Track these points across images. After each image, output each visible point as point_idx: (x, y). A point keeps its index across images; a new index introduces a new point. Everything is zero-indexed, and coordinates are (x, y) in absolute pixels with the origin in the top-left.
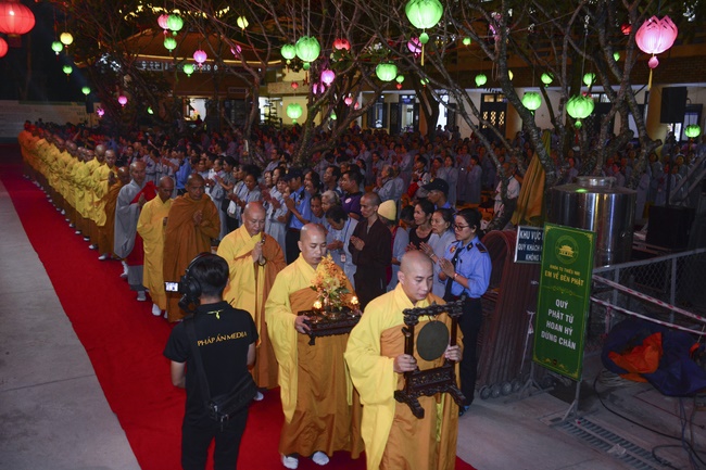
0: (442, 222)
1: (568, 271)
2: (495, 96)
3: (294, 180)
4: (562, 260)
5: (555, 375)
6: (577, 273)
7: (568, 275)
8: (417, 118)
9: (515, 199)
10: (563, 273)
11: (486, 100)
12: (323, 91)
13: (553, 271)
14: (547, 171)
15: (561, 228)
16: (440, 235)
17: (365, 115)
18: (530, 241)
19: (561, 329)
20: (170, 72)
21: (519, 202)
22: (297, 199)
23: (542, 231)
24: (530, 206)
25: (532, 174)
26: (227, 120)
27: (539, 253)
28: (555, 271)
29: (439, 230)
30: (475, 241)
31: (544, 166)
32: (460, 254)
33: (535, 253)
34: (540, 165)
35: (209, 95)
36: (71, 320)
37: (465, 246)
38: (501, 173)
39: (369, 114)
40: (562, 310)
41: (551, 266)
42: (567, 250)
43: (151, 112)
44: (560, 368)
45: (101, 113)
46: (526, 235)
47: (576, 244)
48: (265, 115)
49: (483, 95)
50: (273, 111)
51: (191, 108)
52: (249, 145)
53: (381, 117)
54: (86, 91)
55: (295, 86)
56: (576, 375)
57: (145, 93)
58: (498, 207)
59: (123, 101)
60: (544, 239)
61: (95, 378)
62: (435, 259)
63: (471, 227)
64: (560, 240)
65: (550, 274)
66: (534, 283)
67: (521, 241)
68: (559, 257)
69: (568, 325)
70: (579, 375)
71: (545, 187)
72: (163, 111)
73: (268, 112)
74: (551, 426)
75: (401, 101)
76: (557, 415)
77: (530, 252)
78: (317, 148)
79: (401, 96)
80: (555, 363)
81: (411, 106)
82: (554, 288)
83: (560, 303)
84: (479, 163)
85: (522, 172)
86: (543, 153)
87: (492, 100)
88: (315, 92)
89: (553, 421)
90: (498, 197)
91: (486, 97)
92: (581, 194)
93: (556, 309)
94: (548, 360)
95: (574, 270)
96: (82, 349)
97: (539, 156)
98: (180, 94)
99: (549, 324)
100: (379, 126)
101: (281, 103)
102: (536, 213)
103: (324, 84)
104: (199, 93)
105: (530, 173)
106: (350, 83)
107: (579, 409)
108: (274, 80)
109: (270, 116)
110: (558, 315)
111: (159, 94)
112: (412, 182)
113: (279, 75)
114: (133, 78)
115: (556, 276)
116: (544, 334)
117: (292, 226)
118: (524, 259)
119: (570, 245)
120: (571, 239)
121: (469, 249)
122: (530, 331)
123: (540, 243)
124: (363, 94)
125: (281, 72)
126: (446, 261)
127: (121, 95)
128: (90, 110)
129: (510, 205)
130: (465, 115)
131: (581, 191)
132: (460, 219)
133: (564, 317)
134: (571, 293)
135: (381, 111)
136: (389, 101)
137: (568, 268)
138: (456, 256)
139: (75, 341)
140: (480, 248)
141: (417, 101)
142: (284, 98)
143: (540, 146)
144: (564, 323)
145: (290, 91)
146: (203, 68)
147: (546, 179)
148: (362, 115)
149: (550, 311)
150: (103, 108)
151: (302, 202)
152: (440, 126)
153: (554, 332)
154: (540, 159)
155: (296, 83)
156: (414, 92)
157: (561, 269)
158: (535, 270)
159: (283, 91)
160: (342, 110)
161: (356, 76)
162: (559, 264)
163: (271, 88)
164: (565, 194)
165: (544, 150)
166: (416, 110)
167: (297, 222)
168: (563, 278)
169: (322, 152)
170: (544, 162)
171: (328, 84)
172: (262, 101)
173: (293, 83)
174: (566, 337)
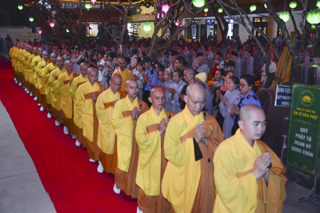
0: (232, 84)
1: (308, 111)
2: (261, 18)
3: (146, 63)
4: (304, 105)
5: (300, 173)
6: (314, 112)
7: (308, 113)
8: (216, 32)
9: (274, 73)
10: (305, 112)
11: (255, 21)
12: (163, 16)
13: (299, 111)
14: (293, 56)
15: (303, 86)
16: (231, 91)
17: (187, 29)
18: (284, 94)
19: (303, 145)
20: (78, 9)
21: (276, 75)
22: (149, 74)
23: (291, 88)
24: (282, 77)
25: (284, 58)
26: (110, 33)
27: (290, 101)
28: (300, 111)
29: (231, 89)
30: (252, 93)
31: (291, 53)
32: (243, 101)
33: (287, 101)
34: (289, 53)
35: (100, 22)
36: (24, 142)
37: (246, 96)
38: (265, 58)
39: (189, 29)
40: (304, 134)
41: (297, 108)
42: (307, 98)
43: (68, 31)
44: (304, 168)
45: (40, 32)
46: (282, 90)
47: (312, 95)
48: (131, 33)
49: (254, 18)
50: (135, 30)
51: (90, 28)
52: (122, 48)
53: (195, 33)
54: (31, 20)
55: (147, 16)
56: (314, 172)
57: (64, 20)
58: (264, 78)
59: (52, 25)
60: (293, 92)
61: (37, 174)
62: (228, 105)
63: (249, 85)
64: (303, 93)
65: (296, 113)
66: (286, 118)
67: (279, 94)
68: (302, 103)
69: (308, 143)
70: (316, 172)
71: (292, 66)
72: (74, 31)
73: (132, 31)
74: (299, 202)
75: (207, 23)
76: (302, 196)
77: (284, 100)
78: (160, 48)
79: (206, 20)
80: (300, 165)
81: (212, 27)
82: (299, 121)
83: (302, 130)
84: (252, 55)
85: (278, 57)
86: (291, 45)
87: (259, 21)
88: (158, 17)
89: (300, 199)
90: (264, 73)
91: (255, 19)
92: (315, 68)
93: (300, 133)
94: (296, 163)
95: (312, 110)
96: (30, 158)
97: (289, 47)
98: (84, 21)
99: (296, 142)
100: (194, 38)
101: (140, 26)
102: (287, 81)
103: (164, 12)
104: (94, 21)
105: (283, 58)
106: (178, 14)
107: (316, 193)
108: (135, 13)
109: (133, 34)
110: (301, 137)
111: (72, 21)
112: (214, 66)
113: (138, 10)
114: (57, 12)
115: (300, 114)
116: (293, 148)
117: (146, 89)
118: (281, 104)
119: (309, 95)
120: (310, 92)
121: (248, 98)
122: (285, 147)
123: (290, 95)
124: (185, 20)
125: (139, 9)
126: (235, 105)
127: (51, 22)
128: (34, 31)
129: (271, 77)
130: (244, 24)
131: (315, 66)
132: (243, 81)
133: (306, 138)
134: (310, 124)
135: (195, 29)
136: (200, 23)
137: (308, 109)
138: (240, 102)
139: (26, 154)
140: (255, 97)
141: (216, 23)
142: (141, 23)
143: (289, 41)
144: (305, 141)
145: (145, 19)
146: (96, 6)
147: (293, 61)
148: (185, 29)
149: (297, 135)
150: (42, 29)
151: (152, 75)
152: (229, 37)
153: (299, 147)
154: (289, 49)
155: (148, 15)
156: (214, 18)
157: (304, 110)
158: (287, 110)
159: (140, 20)
160: (173, 28)
161: (181, 10)
162: (302, 107)
163: (134, 18)
164: (304, 68)
165: (292, 44)
166: (215, 29)
167: (149, 87)
168: (304, 115)
169: (162, 50)
170: (291, 51)
171: (166, 12)
172: (129, 25)
173: (146, 14)
174: (307, 150)
